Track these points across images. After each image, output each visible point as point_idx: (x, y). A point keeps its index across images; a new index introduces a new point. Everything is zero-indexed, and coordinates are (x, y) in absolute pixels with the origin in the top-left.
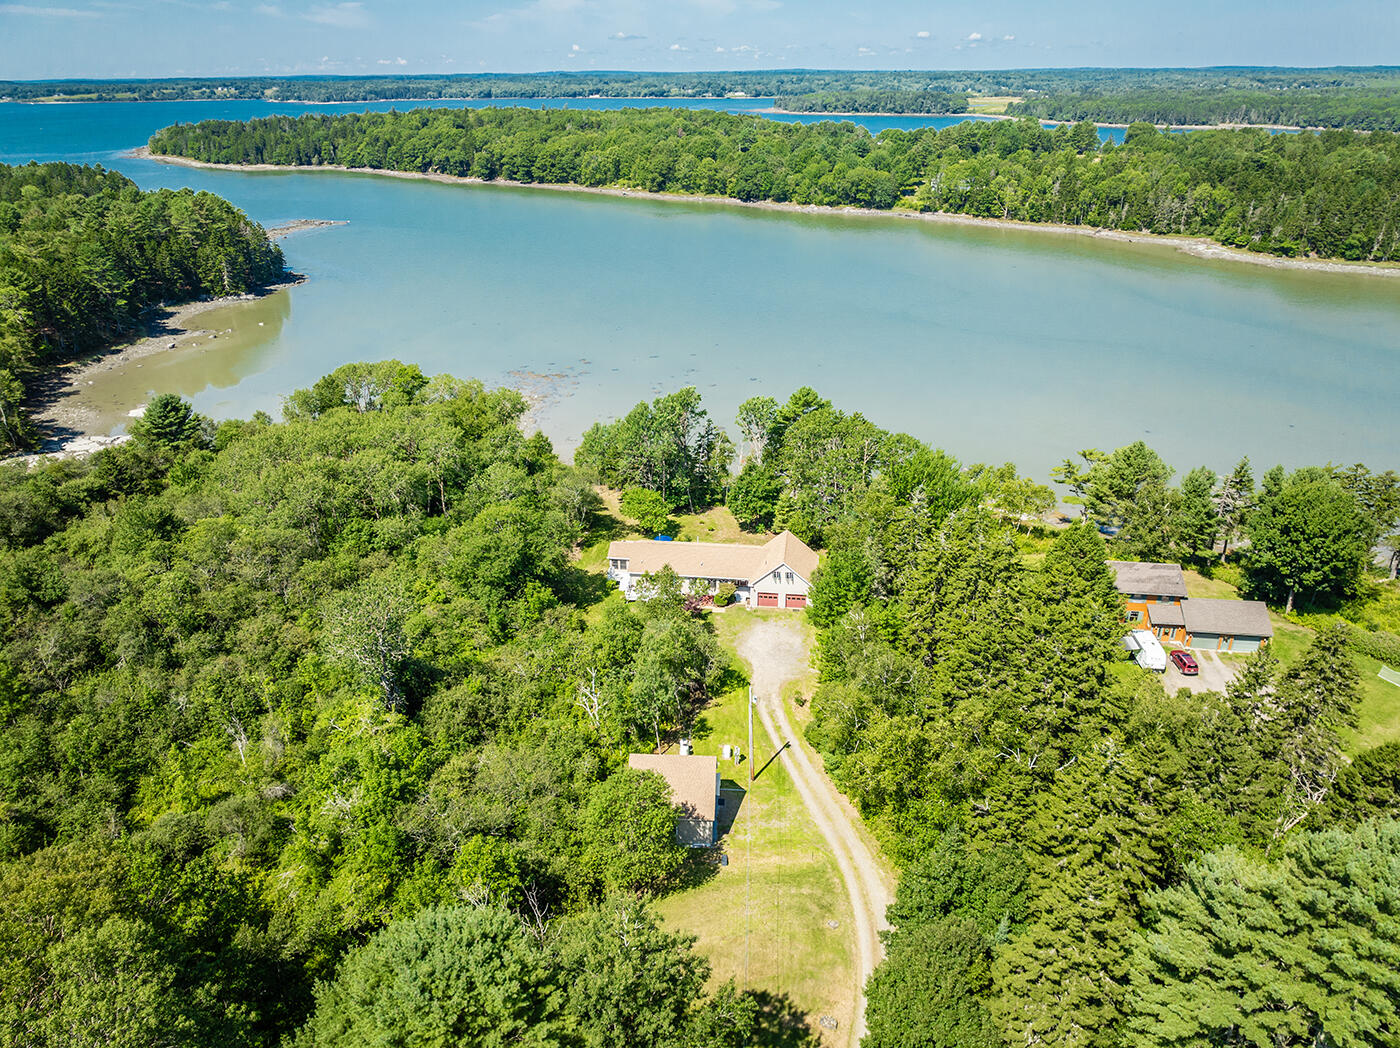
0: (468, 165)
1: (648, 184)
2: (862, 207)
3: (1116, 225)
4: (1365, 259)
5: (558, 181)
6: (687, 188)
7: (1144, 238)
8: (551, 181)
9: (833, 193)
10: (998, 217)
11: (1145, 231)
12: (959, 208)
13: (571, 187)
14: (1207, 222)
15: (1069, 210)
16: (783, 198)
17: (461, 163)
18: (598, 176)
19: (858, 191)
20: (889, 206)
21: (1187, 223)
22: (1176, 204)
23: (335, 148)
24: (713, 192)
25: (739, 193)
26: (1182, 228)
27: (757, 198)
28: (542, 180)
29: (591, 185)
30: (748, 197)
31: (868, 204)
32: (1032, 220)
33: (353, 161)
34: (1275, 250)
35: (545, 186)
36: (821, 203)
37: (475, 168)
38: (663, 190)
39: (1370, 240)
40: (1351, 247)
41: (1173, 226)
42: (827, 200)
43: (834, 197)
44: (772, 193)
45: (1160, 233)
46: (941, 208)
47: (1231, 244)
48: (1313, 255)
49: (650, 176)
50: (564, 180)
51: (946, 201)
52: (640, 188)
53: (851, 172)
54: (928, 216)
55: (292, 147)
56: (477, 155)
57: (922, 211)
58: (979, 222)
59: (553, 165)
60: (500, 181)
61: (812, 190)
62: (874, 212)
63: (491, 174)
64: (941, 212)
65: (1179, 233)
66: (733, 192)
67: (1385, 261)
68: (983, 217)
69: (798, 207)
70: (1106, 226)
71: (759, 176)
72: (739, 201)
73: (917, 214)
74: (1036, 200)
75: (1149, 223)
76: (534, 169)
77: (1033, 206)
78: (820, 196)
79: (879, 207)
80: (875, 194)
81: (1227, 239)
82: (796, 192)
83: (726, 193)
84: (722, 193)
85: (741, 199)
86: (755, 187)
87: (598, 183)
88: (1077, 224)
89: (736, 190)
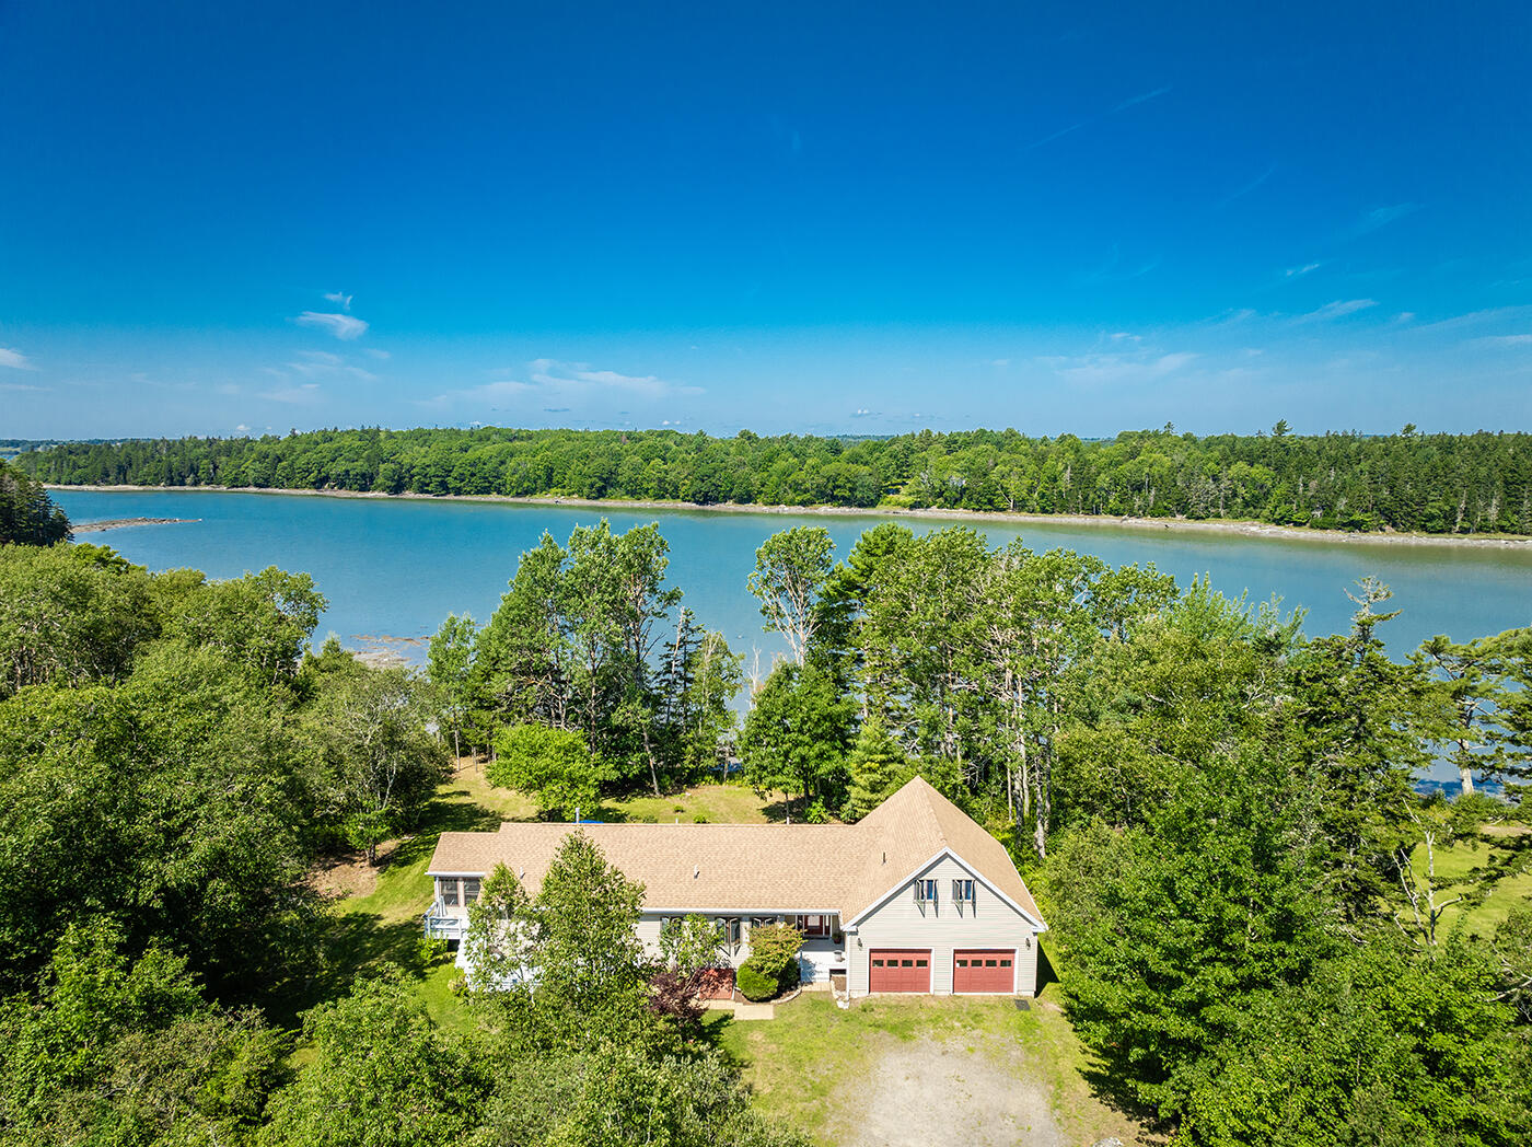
0: (372, 479)
1: (586, 490)
2: (840, 505)
3: (1145, 512)
4: (1450, 531)
5: (477, 493)
6: (632, 494)
7: (1180, 523)
8: (469, 493)
9: (806, 491)
10: (1003, 510)
11: (1179, 517)
12: (954, 503)
13: (494, 497)
14: (1252, 506)
15: (1086, 499)
16: (747, 498)
17: (363, 475)
18: (526, 485)
19: (835, 488)
20: (873, 504)
21: (1226, 506)
22: (1211, 485)
23: (216, 468)
24: (663, 497)
25: (694, 496)
26: (1222, 512)
27: (716, 500)
28: (458, 492)
29: (518, 495)
30: (706, 499)
31: (847, 502)
32: (1044, 511)
33: (236, 479)
34: (1344, 525)
35: (463, 497)
36: (791, 503)
37: (380, 480)
38: (603, 496)
39: (1453, 508)
40: (1432, 518)
41: (1211, 510)
42: (799, 498)
43: (807, 496)
44: (733, 493)
45: (1198, 518)
46: (935, 503)
47: (1288, 522)
48: (1388, 528)
49: (588, 481)
50: (485, 491)
51: (941, 494)
52: (576, 496)
53: (827, 467)
54: (919, 513)
55: (164, 466)
56: (382, 467)
57: (912, 507)
58: (980, 516)
59: (473, 475)
60: (409, 494)
61: (781, 490)
62: (855, 511)
63: (398, 487)
64: (934, 508)
65: (1220, 517)
66: (687, 496)
67: (1474, 532)
68: (985, 510)
69: (765, 508)
70: (1132, 514)
71: (717, 475)
72: (694, 505)
73: (907, 511)
74: (1047, 489)
75: (1183, 508)
76: (449, 479)
77: (1043, 496)
78: (791, 495)
79: (861, 505)
80: (855, 490)
81: (1282, 518)
82: (762, 492)
83: (678, 497)
84: (673, 498)
85: (697, 502)
86: (713, 488)
87: (526, 493)
88: (1097, 514)
89: (691, 492)
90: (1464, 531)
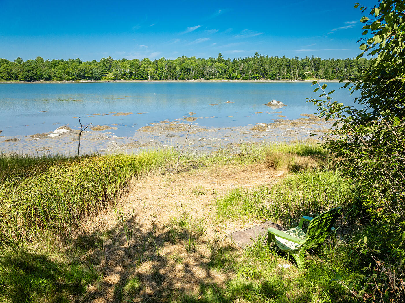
2: (87, 80)
3: (191, 78)
4: (276, 79)
7: (203, 80)
9: (73, 75)
10: (147, 79)
12: (129, 77)
14: (221, 75)
15: (173, 75)
16: (49, 78)
19: (85, 73)
20: (99, 79)
21: (215, 75)
22: (210, 69)
24: (10, 79)
25: (25, 78)
26: (214, 77)
27: (36, 80)
30: (31, 79)
31: (90, 78)
32: (160, 79)
34: (252, 78)
36: (68, 80)
40: (272, 75)
41: (211, 77)
42: (71, 78)
43: (74, 77)
44: (43, 76)
45: (207, 79)
46: (122, 78)
47: (235, 78)
48: (262, 78)
51: (125, 74)
57: (114, 80)
61: (63, 74)
62: (93, 81)
64: (122, 80)
65: (213, 79)
66: (22, 78)
67: (281, 79)
68: (140, 80)
69: (58, 82)
70: (188, 79)
71: (35, 70)
72: (26, 82)
73: (113, 81)
74: (160, 71)
75: (203, 76)
77: (159, 74)
78: (67, 77)
79: (95, 80)
80: (93, 74)
81: (233, 77)
82: (55, 76)
83: (18, 79)
84: (15, 80)
85: (27, 81)
86: (34, 75)
88: (177, 79)
89: (23, 77)
90: (279, 79)
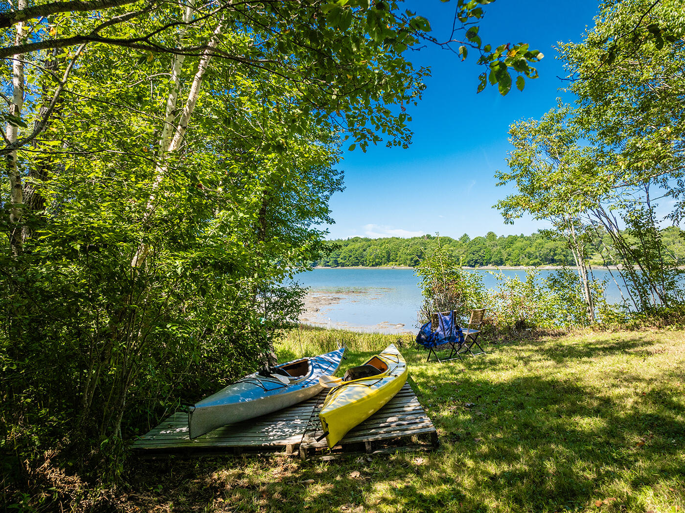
1: (408, 262)
2: (558, 265)
5: (353, 265)
8: (348, 266)
9: (536, 258)
13: (361, 267)
16: (500, 263)
18: (377, 260)
19: (555, 254)
25: (468, 262)
27: (482, 265)
28: (343, 266)
29: (373, 265)
30: (476, 264)
31: (562, 262)
36: (527, 264)
38: (417, 265)
42: (532, 262)
43: (538, 260)
44: (492, 260)
49: (409, 257)
50: (356, 264)
52: (403, 265)
57: (605, 265)
59: (350, 256)
60: (320, 267)
61: (520, 258)
66: (465, 263)
69: (511, 268)
71: (482, 251)
72: (469, 268)
76: (338, 259)
78: (527, 260)
80: (567, 256)
82: (509, 259)
85: (471, 266)
86: (480, 257)
87: (377, 265)
89: (466, 261)
